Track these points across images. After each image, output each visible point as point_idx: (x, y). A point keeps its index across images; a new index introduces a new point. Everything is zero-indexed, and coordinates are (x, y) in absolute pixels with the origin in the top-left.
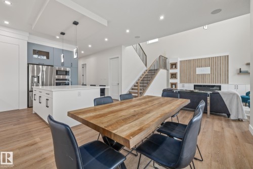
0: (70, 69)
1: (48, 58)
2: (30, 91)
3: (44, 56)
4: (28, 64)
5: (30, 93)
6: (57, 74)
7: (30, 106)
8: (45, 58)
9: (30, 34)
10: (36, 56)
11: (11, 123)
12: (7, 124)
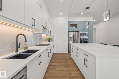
0: (88, 33)
1: (76, 27)
3: (74, 26)
4: (68, 32)
5: (69, 46)
7: (69, 52)
8: (75, 27)
9: (69, 17)
10: (71, 27)
11: (63, 64)
12: (61, 64)
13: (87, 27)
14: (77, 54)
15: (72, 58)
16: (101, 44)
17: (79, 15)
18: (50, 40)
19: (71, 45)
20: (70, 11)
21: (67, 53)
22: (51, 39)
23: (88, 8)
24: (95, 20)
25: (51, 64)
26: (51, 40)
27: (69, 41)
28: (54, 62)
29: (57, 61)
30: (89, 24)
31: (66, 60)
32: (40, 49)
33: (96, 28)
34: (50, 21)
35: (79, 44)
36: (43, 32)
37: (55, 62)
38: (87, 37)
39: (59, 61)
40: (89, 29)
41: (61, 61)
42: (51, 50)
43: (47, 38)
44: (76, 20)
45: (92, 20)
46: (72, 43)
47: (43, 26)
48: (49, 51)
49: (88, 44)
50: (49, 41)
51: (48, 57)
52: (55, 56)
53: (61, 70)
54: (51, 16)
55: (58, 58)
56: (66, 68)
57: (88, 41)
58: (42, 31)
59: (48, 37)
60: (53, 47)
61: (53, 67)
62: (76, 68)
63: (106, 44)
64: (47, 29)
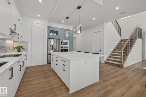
0: (68, 41)
1: (57, 34)
2: (49, 54)
3: (55, 33)
4: (48, 39)
5: (49, 56)
6: (62, 44)
7: (49, 63)
8: (55, 34)
9: (49, 21)
10: (51, 34)
11: (41, 76)
12: (39, 77)
13: (67, 36)
14: (57, 63)
15: (52, 69)
16: (78, 51)
17: (60, 22)
18: (21, 49)
19: (51, 54)
20: (50, 15)
21: (47, 64)
22: (22, 47)
23: (67, 18)
24: (74, 30)
25: (24, 80)
26: (23, 49)
27: (49, 50)
28: (28, 77)
29: (33, 75)
30: (68, 33)
31: (45, 72)
32: (9, 61)
33: (75, 37)
34: (21, 22)
35: (60, 53)
36: (10, 38)
37: (30, 77)
38: (67, 46)
39: (36, 75)
40: (69, 38)
41: (38, 74)
42: (24, 62)
43: (15, 46)
44: (57, 26)
45: (72, 29)
46: (53, 52)
47: (10, 29)
48: (21, 63)
49: (68, 52)
50: (19, 51)
51: (20, 71)
52: (29, 70)
53: (39, 83)
54: (22, 15)
55: (34, 71)
56: (45, 80)
57: (68, 49)
58: (10, 36)
59: (17, 45)
60: (26, 58)
61: (27, 83)
62: (56, 77)
63: (80, 52)
64: (17, 33)
